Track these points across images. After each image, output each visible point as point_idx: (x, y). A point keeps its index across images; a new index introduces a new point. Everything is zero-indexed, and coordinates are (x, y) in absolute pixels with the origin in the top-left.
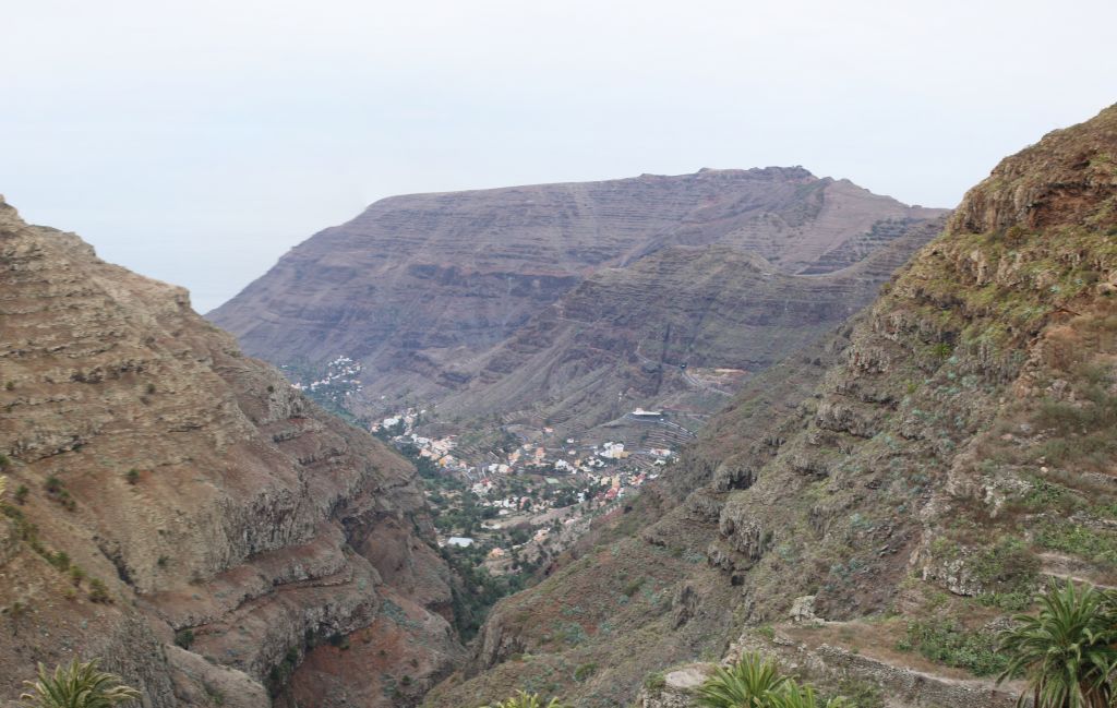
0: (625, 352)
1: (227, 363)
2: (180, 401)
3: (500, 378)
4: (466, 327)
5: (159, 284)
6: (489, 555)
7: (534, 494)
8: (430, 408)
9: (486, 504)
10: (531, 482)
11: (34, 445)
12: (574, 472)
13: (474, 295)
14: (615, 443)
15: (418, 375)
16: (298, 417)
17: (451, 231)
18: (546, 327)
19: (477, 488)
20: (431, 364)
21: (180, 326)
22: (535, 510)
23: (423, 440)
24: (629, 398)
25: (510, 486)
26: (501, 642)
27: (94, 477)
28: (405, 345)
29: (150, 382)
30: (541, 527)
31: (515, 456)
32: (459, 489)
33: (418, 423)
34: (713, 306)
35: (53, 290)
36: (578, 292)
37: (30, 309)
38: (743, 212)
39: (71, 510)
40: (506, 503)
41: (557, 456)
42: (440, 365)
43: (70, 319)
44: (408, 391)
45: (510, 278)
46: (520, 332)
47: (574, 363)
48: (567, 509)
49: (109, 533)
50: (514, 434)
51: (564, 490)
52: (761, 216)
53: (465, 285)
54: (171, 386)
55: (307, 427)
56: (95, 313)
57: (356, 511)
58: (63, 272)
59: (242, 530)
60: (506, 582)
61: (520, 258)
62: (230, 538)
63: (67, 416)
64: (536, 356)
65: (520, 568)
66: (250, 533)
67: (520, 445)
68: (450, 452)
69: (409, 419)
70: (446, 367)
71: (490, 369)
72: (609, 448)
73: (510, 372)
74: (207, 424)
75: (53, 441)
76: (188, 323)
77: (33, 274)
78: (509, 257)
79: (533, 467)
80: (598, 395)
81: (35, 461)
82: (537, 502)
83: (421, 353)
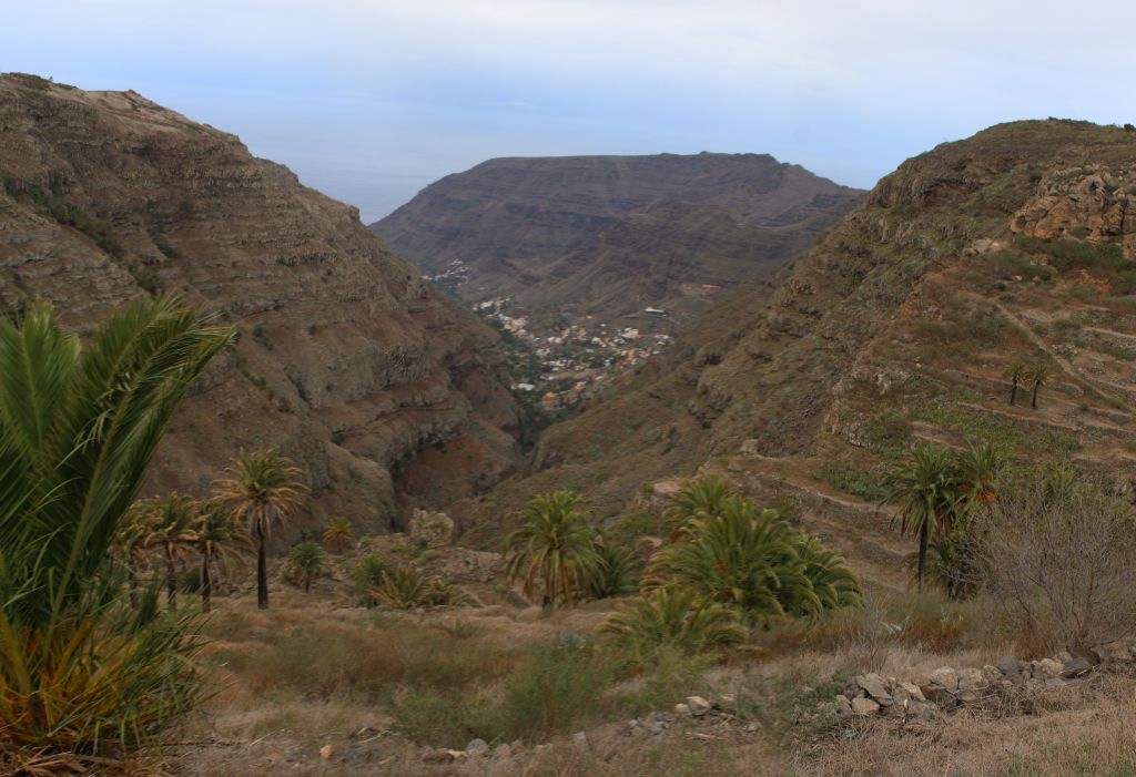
0: (643, 269)
1: (381, 259)
2: (348, 282)
3: (560, 281)
4: (540, 246)
5: (340, 204)
6: (545, 397)
7: (577, 359)
8: (513, 297)
9: (544, 363)
10: (575, 350)
11: (248, 305)
12: (604, 346)
13: (546, 225)
14: (633, 329)
15: (506, 275)
16: (425, 298)
17: (534, 183)
18: (592, 249)
19: (540, 352)
20: (515, 269)
21: (351, 232)
22: (577, 369)
23: (507, 318)
24: (644, 300)
25: (559, 352)
26: (548, 455)
27: (288, 328)
28: (499, 255)
29: (328, 268)
30: (580, 380)
31: (566, 333)
32: (528, 352)
33: (504, 308)
34: (703, 243)
35: (268, 202)
36: (615, 228)
37: (252, 213)
38: (728, 182)
39: (270, 349)
40: (558, 363)
41: (594, 335)
42: (520, 270)
43: (278, 222)
44: (499, 285)
45: (571, 216)
46: (575, 252)
47: (609, 274)
48: (597, 370)
49: (294, 366)
50: (566, 318)
51: (597, 357)
52: (740, 185)
53: (541, 219)
54: (342, 270)
55: (430, 305)
56: (295, 219)
57: (459, 362)
58: (275, 190)
59: (383, 369)
60: (555, 416)
61: (578, 203)
62: (375, 373)
63: (271, 286)
64: (584, 268)
65: (564, 407)
66: (388, 371)
67: (569, 326)
68: (524, 327)
69: (498, 304)
70: (525, 272)
71: (553, 275)
72: (628, 332)
73: (566, 278)
74: (364, 298)
75: (261, 303)
76: (357, 230)
77: (255, 191)
78: (571, 202)
79: (577, 341)
80: (623, 297)
81: (248, 315)
82: (579, 364)
83: (509, 261)
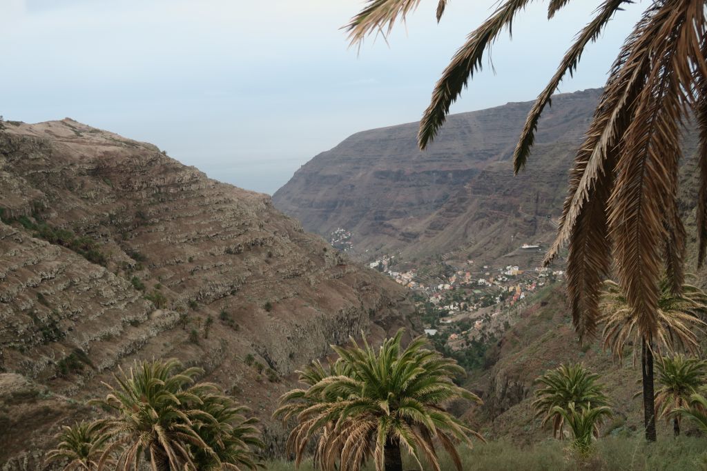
0: (512, 211)
1: (297, 237)
2: (287, 260)
3: (437, 233)
4: (412, 205)
5: (253, 193)
6: (449, 339)
7: (467, 300)
8: (397, 254)
9: (439, 309)
10: (465, 293)
11: (209, 293)
12: (490, 285)
13: (414, 185)
14: (513, 266)
15: (387, 236)
16: (342, 265)
17: (396, 149)
18: (461, 200)
19: (432, 299)
20: (393, 229)
21: (268, 217)
22: (471, 310)
23: (395, 274)
24: (517, 238)
25: (453, 297)
26: (507, 385)
27: (245, 309)
28: (376, 219)
29: (269, 251)
30: (477, 319)
31: (453, 279)
32: (421, 301)
33: (390, 264)
34: (564, 178)
35: (207, 200)
36: (479, 178)
37: (195, 213)
38: (573, 118)
39: (236, 330)
40: (452, 307)
41: (479, 277)
42: (399, 229)
43: (219, 217)
44: (382, 246)
45: (434, 174)
46: (447, 205)
47: (481, 220)
48: (491, 308)
49: (259, 342)
50: (450, 266)
51: (486, 296)
52: (585, 120)
53: (408, 180)
54: (281, 252)
55: (347, 270)
56: (233, 212)
57: (380, 317)
58: (212, 189)
59: (332, 333)
60: (464, 354)
61: (439, 161)
62: (327, 338)
63: (225, 274)
64: (458, 218)
65: (471, 345)
66: (336, 334)
67: (454, 272)
68: (413, 280)
69: (385, 262)
70: (404, 230)
71: (430, 229)
72: (510, 269)
73: (443, 230)
74: (304, 273)
75: (220, 290)
76: (272, 215)
77: (194, 192)
78: (432, 161)
79: (465, 284)
80: (498, 238)
81: (210, 303)
82: (471, 305)
83: (387, 222)
